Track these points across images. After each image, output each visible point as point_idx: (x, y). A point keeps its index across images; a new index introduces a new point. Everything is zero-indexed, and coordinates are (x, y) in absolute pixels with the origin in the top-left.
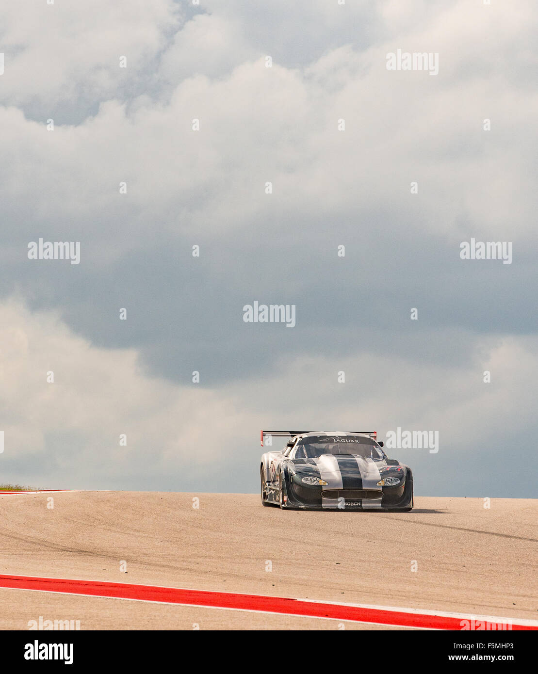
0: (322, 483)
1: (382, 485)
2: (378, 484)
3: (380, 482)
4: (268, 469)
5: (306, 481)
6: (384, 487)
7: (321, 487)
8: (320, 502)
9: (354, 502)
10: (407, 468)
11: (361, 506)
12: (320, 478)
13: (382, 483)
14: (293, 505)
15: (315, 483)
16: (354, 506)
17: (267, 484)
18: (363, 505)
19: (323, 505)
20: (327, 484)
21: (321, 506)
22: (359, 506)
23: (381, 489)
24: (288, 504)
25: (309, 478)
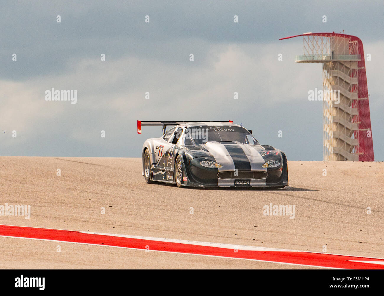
0: (217, 166)
1: (267, 167)
2: (263, 167)
3: (265, 165)
4: (153, 153)
5: (204, 164)
6: (268, 169)
7: (217, 169)
8: (216, 181)
9: (244, 181)
10: (282, 153)
11: (249, 185)
12: (216, 162)
13: (266, 166)
14: (193, 184)
15: (211, 166)
16: (244, 185)
17: (153, 166)
18: (251, 184)
19: (218, 184)
20: (222, 167)
21: (217, 185)
22: (248, 185)
23: (266, 170)
24: (188, 183)
25: (206, 162)
